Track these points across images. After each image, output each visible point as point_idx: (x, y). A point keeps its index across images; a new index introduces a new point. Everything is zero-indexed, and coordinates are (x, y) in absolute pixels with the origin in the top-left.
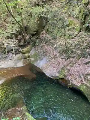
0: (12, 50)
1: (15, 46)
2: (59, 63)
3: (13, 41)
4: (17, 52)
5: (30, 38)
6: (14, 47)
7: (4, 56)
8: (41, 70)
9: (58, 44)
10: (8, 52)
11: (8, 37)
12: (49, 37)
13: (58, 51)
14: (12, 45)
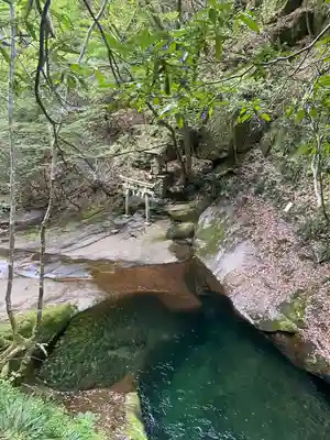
0: (143, 206)
1: (152, 193)
2: (288, 273)
3: (150, 177)
4: (157, 214)
5: (205, 172)
6: (149, 196)
7: (117, 221)
8: (222, 287)
9: (301, 201)
10: (132, 211)
11: (138, 165)
12: (272, 170)
13: (296, 229)
14: (144, 191)
